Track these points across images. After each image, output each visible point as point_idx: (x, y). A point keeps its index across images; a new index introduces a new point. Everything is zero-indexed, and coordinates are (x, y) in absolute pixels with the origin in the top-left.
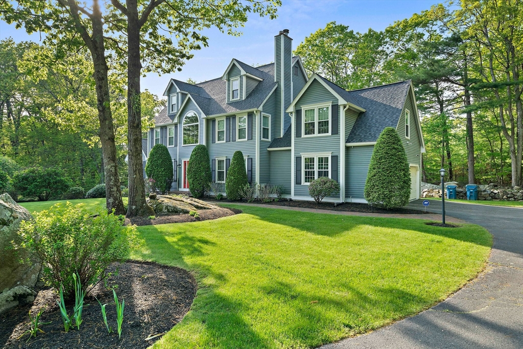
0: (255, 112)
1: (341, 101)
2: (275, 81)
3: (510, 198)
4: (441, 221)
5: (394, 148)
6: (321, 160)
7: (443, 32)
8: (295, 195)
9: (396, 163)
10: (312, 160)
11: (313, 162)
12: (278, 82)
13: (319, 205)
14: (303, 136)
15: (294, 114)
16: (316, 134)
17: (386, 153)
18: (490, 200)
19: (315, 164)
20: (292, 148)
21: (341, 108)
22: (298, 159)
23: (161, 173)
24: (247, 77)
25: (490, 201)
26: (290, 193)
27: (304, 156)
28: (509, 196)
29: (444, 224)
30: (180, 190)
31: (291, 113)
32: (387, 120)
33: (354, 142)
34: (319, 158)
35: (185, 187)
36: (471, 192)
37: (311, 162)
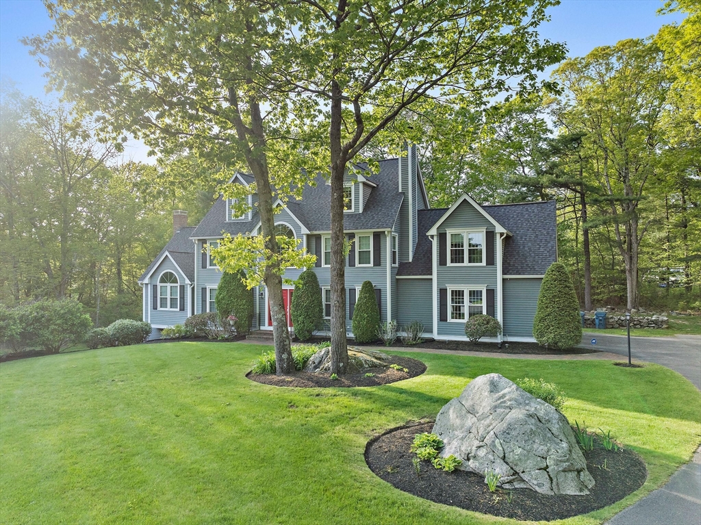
0: (386, 233)
1: (499, 229)
2: (400, 191)
3: (636, 325)
4: (628, 362)
5: (566, 286)
6: (472, 293)
7: (556, 126)
8: (438, 334)
9: (570, 303)
10: (460, 293)
11: (463, 296)
12: (404, 194)
13: (474, 346)
14: (449, 264)
15: (435, 238)
16: (466, 263)
17: (559, 291)
18: (617, 328)
19: (465, 297)
20: (434, 277)
21: (498, 236)
22: (443, 292)
23: (241, 307)
24: (364, 184)
25: (617, 330)
26: (431, 331)
27: (450, 288)
28: (635, 322)
29: (630, 365)
30: (262, 328)
31: (432, 237)
32: (542, 250)
33: (511, 274)
34: (470, 291)
35: (270, 324)
36: (600, 320)
37: (459, 296)
